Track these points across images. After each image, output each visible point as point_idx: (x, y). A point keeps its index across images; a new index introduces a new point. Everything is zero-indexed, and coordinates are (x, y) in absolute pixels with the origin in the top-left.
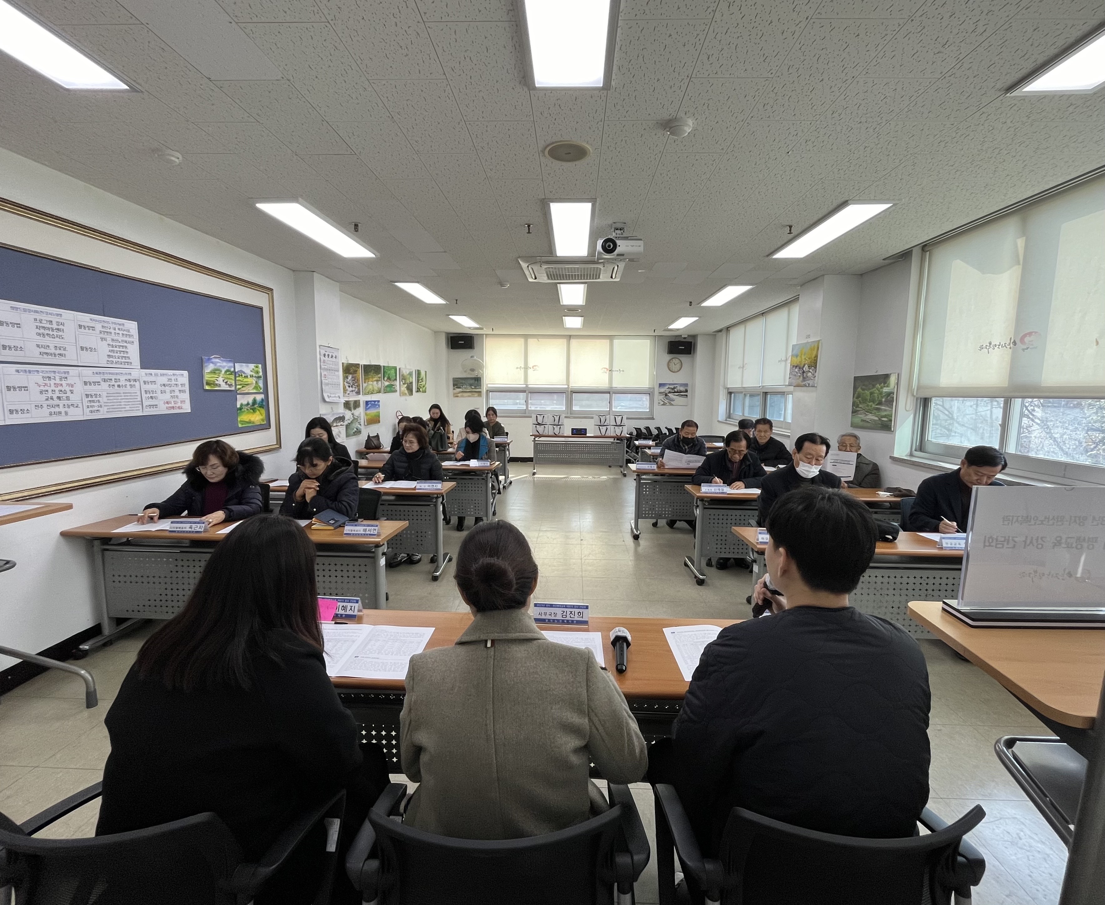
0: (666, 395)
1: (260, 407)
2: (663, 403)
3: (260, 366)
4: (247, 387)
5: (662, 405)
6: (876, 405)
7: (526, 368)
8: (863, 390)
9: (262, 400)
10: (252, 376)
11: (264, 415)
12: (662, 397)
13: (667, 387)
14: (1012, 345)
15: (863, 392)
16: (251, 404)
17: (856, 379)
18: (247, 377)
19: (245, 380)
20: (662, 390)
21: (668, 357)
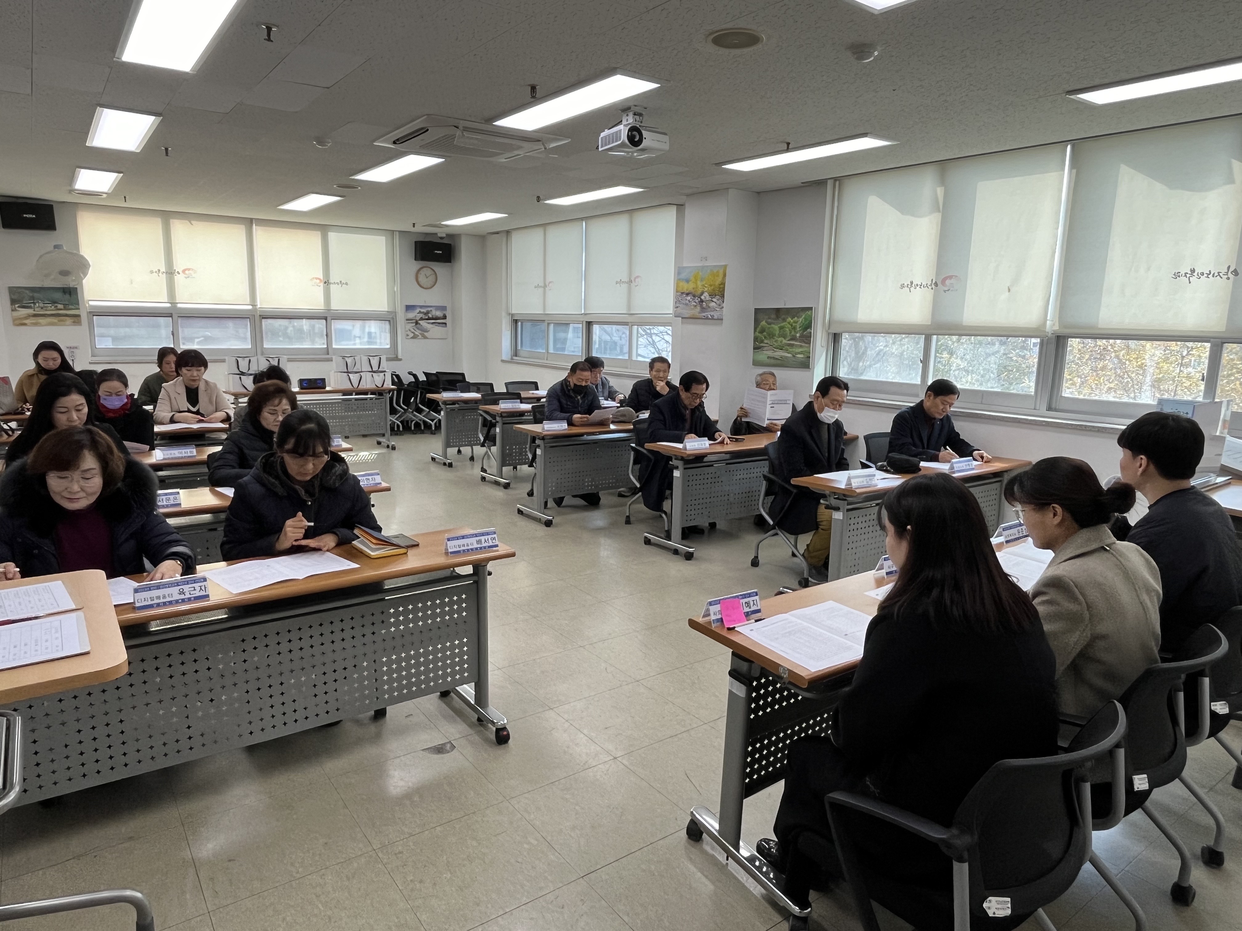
0: (417, 323)
2: (412, 335)
5: (411, 338)
6: (789, 340)
7: (170, 273)
8: (769, 324)
12: (411, 326)
13: (418, 310)
14: (933, 286)
15: (769, 326)
17: (757, 311)
20: (411, 315)
21: (416, 265)
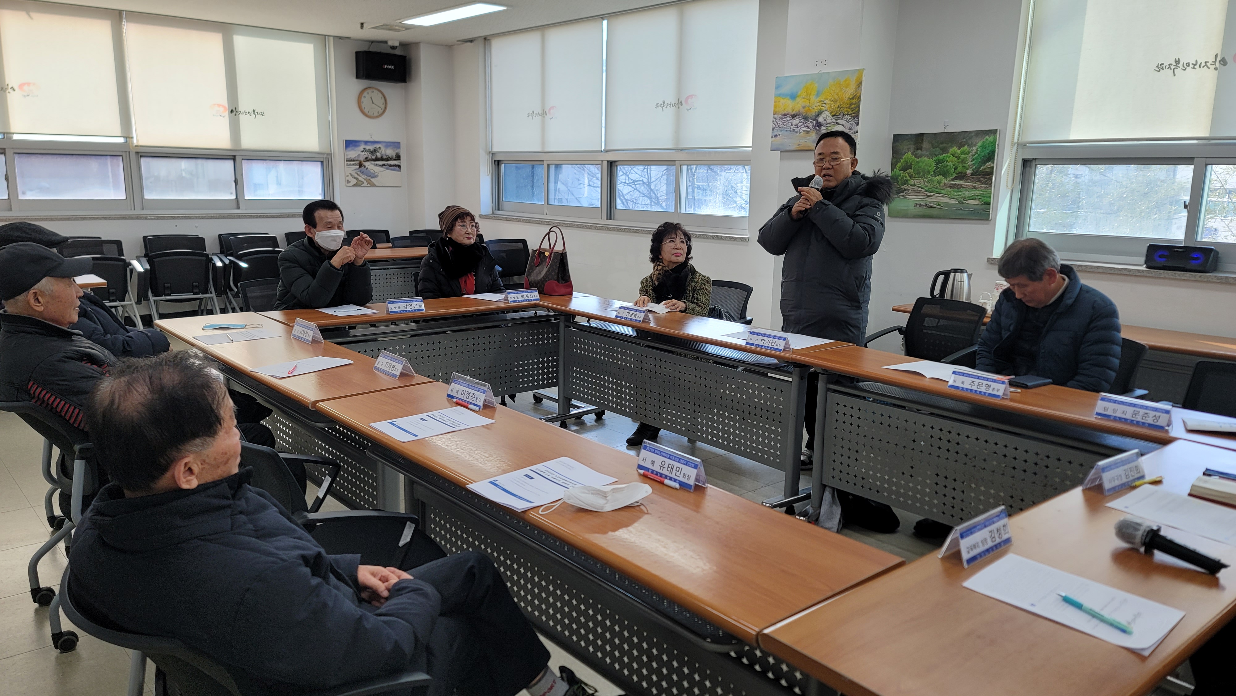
0: (361, 165)
2: (354, 181)
5: (354, 185)
6: (953, 180)
8: (919, 157)
12: (353, 169)
13: (362, 148)
15: (918, 160)
17: (897, 138)
20: (353, 153)
21: (357, 85)
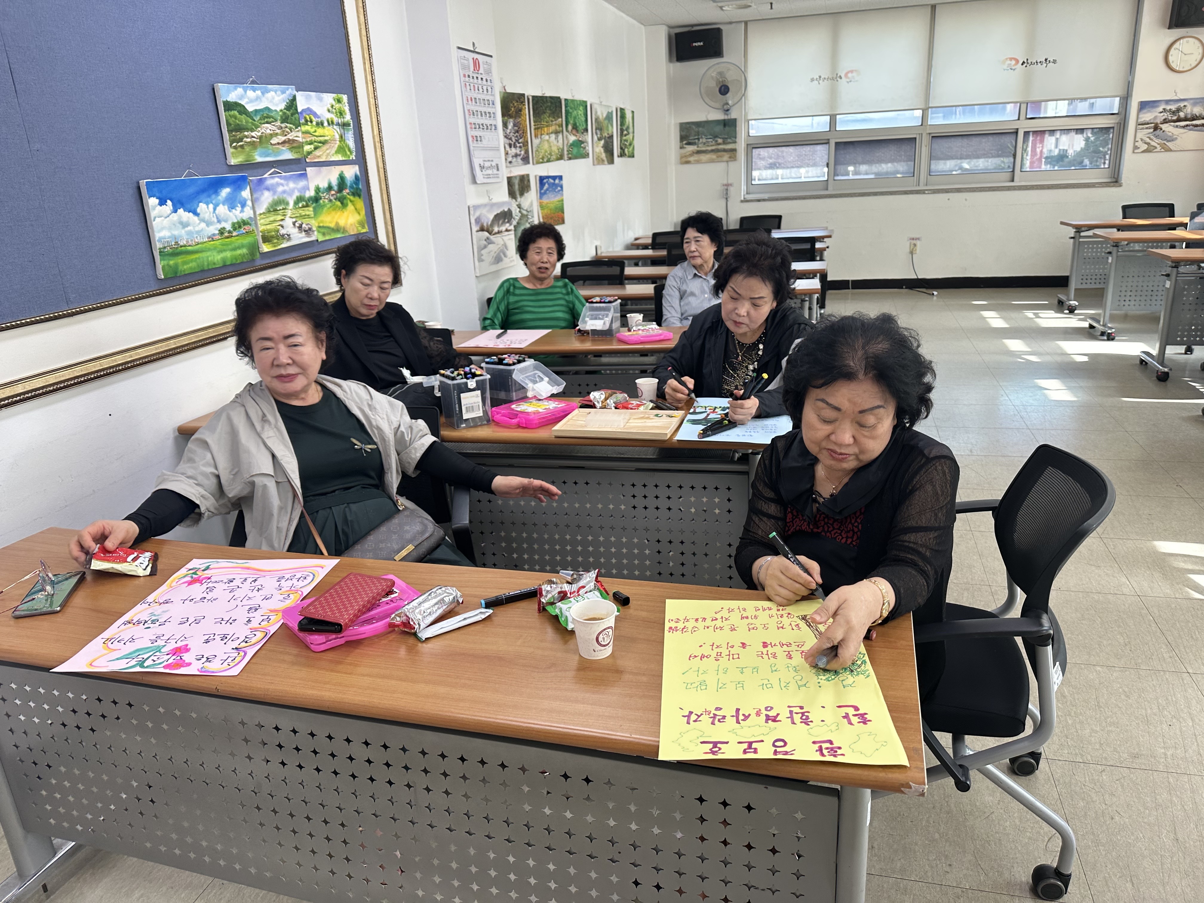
0: (1156, 128)
1: (354, 194)
2: (1145, 147)
3: (345, 98)
4: (325, 148)
5: (1143, 152)
7: (834, 78)
9: (356, 177)
10: (331, 123)
11: (363, 212)
12: (1145, 133)
16: (336, 188)
18: (322, 124)
19: (320, 131)
20: (1147, 117)
21: (1168, 36)
